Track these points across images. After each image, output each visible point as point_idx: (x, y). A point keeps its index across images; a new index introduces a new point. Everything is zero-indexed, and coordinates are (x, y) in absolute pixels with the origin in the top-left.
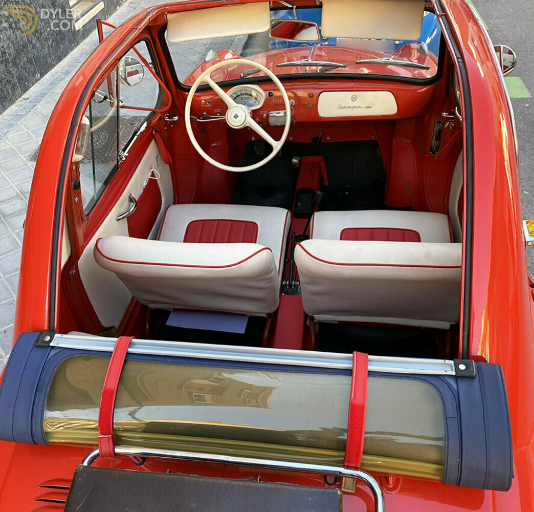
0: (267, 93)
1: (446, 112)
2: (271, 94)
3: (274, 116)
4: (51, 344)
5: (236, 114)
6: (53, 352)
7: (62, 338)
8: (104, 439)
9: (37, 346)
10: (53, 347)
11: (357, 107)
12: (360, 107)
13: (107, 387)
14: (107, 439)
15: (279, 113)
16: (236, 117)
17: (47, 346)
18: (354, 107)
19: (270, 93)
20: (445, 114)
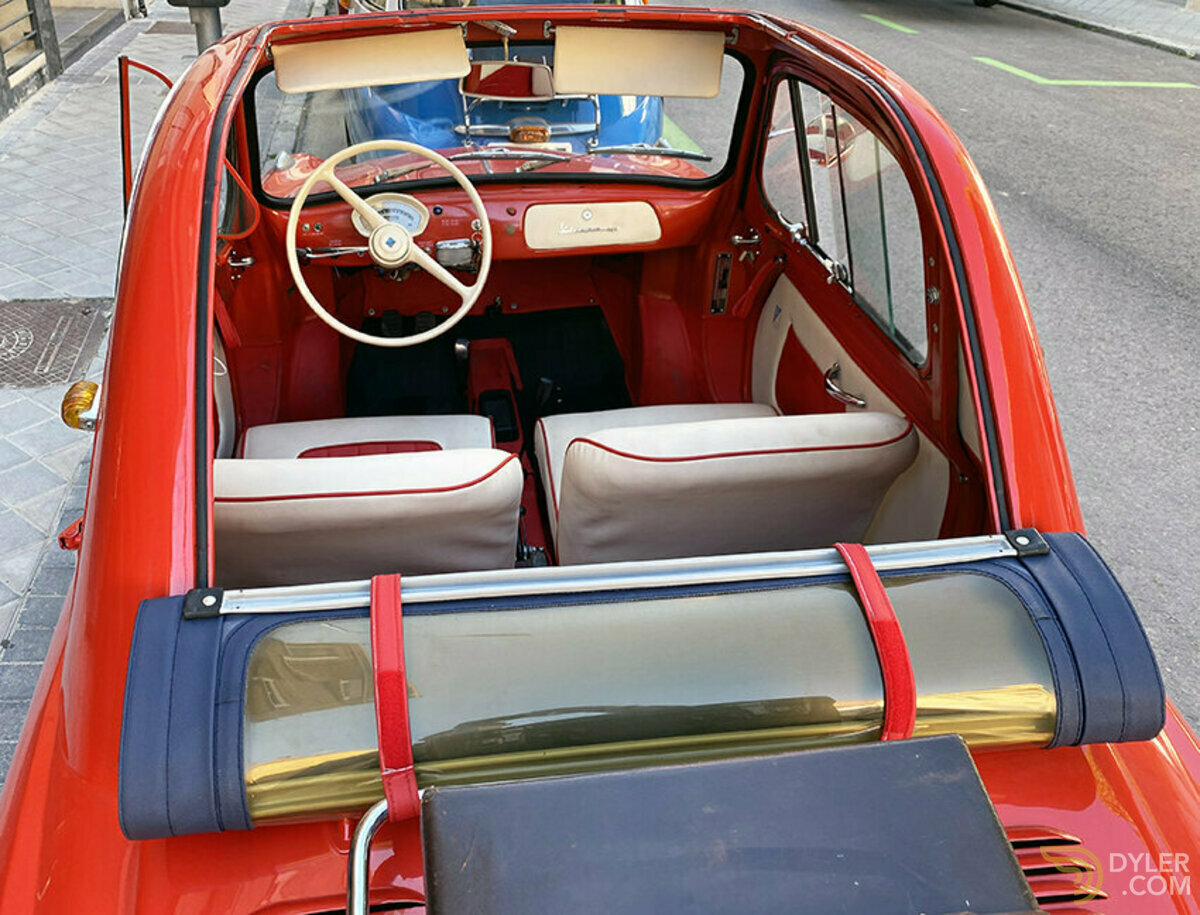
0: (432, 210)
1: (740, 235)
2: (439, 211)
3: (447, 249)
4: (223, 610)
5: (390, 239)
6: (230, 626)
7: (242, 597)
8: (398, 777)
9: (189, 619)
10: (226, 616)
11: (594, 230)
12: (598, 230)
13: (384, 668)
14: (403, 775)
15: (455, 244)
16: (391, 243)
17: (214, 616)
18: (590, 230)
19: (435, 209)
20: (737, 237)
